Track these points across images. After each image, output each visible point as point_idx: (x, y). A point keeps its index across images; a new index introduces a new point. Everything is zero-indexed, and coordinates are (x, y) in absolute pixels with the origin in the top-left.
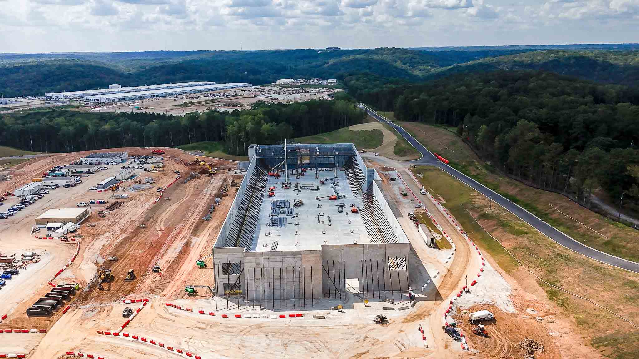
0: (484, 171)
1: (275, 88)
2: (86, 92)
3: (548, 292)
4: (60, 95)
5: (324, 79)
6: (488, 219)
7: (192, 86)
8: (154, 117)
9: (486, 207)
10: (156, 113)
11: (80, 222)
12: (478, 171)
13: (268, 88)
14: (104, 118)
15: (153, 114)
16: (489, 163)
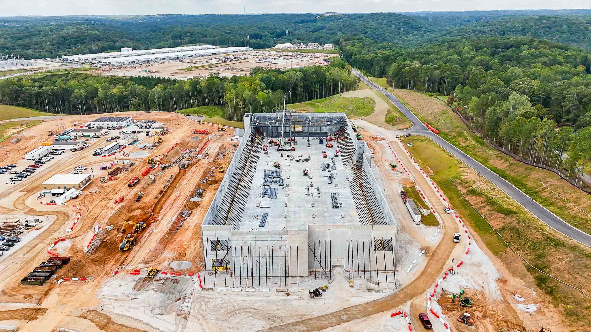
0: (474, 142)
1: (274, 53)
2: (100, 55)
3: (537, 278)
4: (76, 58)
5: (320, 43)
6: (476, 195)
7: (196, 49)
8: (160, 81)
9: (474, 182)
10: (161, 77)
11: (82, 189)
12: (467, 143)
13: (267, 53)
14: (114, 81)
15: (159, 78)
16: (479, 135)
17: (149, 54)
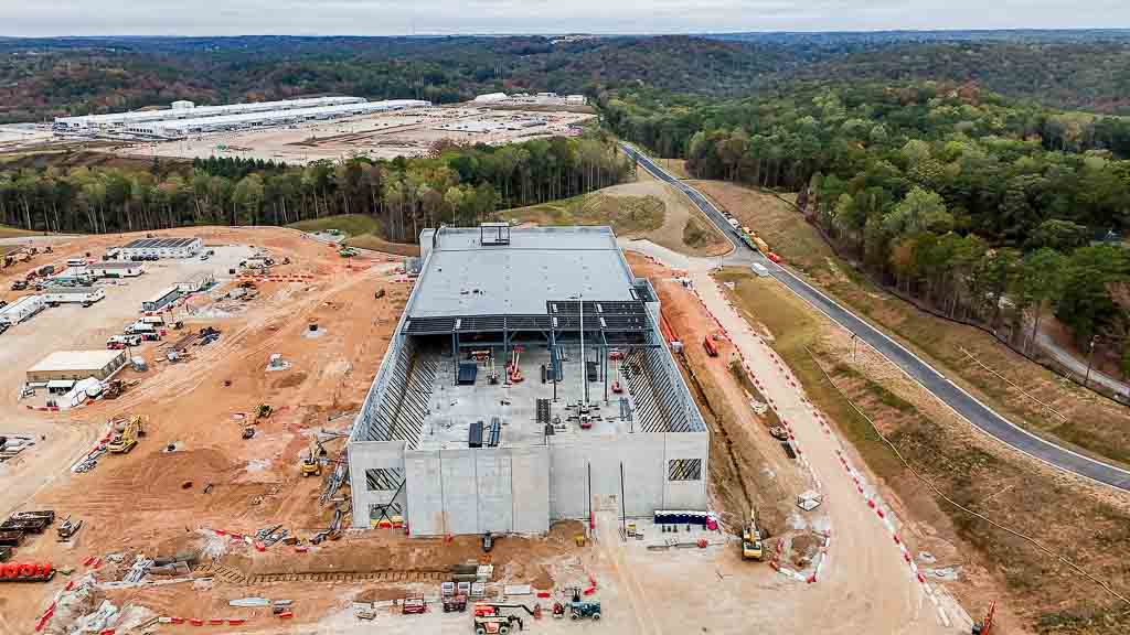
0: (844, 278)
1: (473, 111)
2: (130, 115)
3: (956, 521)
5: (561, 93)
6: (851, 376)
7: (322, 105)
8: (252, 166)
9: (847, 351)
10: (255, 160)
12: (833, 280)
13: (461, 111)
15: (251, 161)
16: (854, 264)
17: (229, 113)
